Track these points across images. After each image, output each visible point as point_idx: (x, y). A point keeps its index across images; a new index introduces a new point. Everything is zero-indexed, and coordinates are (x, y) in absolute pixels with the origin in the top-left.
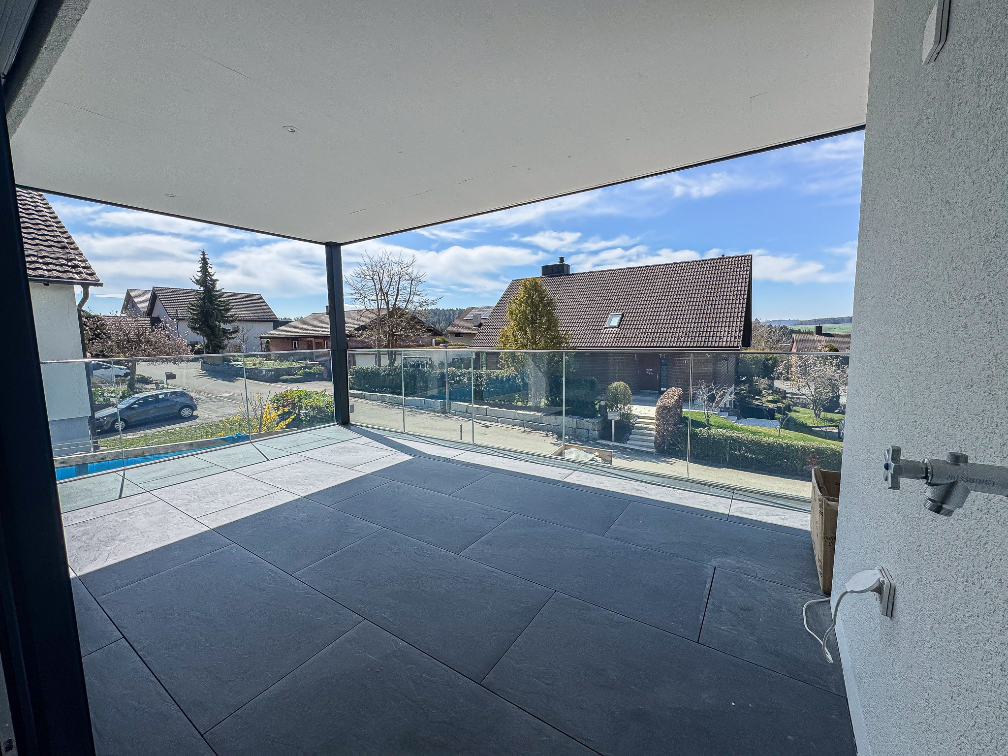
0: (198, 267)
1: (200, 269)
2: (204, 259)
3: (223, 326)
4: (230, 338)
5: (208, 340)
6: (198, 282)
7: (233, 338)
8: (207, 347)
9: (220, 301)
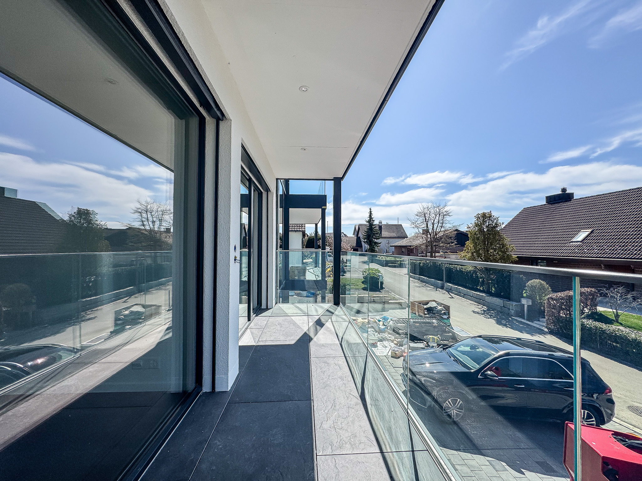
0: (368, 215)
1: (369, 216)
2: (371, 212)
3: (375, 240)
4: (378, 246)
5: (369, 246)
6: (367, 222)
7: (379, 246)
8: (369, 250)
9: (375, 230)
